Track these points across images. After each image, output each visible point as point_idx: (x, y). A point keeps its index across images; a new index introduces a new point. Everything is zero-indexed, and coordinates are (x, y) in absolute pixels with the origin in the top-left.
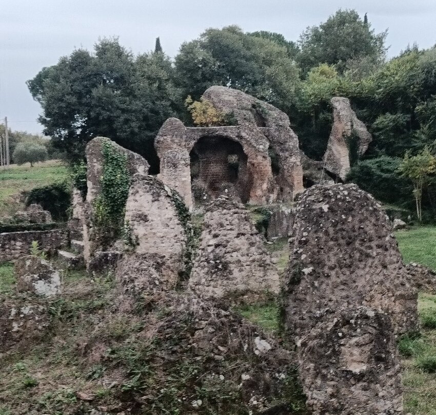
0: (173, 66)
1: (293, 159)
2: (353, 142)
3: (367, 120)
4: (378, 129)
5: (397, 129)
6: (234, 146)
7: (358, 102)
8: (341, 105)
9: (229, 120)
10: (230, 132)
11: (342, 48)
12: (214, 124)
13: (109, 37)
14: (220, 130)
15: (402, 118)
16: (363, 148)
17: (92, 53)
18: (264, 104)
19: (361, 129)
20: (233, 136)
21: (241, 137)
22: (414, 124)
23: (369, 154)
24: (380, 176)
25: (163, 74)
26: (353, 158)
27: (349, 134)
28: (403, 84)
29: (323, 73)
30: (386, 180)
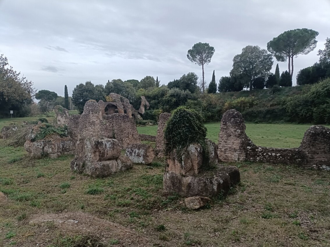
0: (104, 88)
1: (129, 110)
2: (145, 106)
3: (149, 102)
4: (151, 104)
5: (155, 104)
6: (115, 107)
7: (148, 97)
8: (143, 98)
9: (114, 101)
10: (114, 104)
11: (147, 85)
12: (111, 102)
13: (89, 81)
14: (112, 103)
15: (156, 101)
16: (148, 108)
17: (84, 84)
18: (123, 97)
19: (147, 103)
20: (115, 104)
21: (117, 105)
22: (159, 103)
23: (149, 109)
24: (150, 114)
25: (101, 90)
26: (145, 109)
27: (144, 104)
28: (157, 94)
29: (141, 90)
30: (151, 115)
